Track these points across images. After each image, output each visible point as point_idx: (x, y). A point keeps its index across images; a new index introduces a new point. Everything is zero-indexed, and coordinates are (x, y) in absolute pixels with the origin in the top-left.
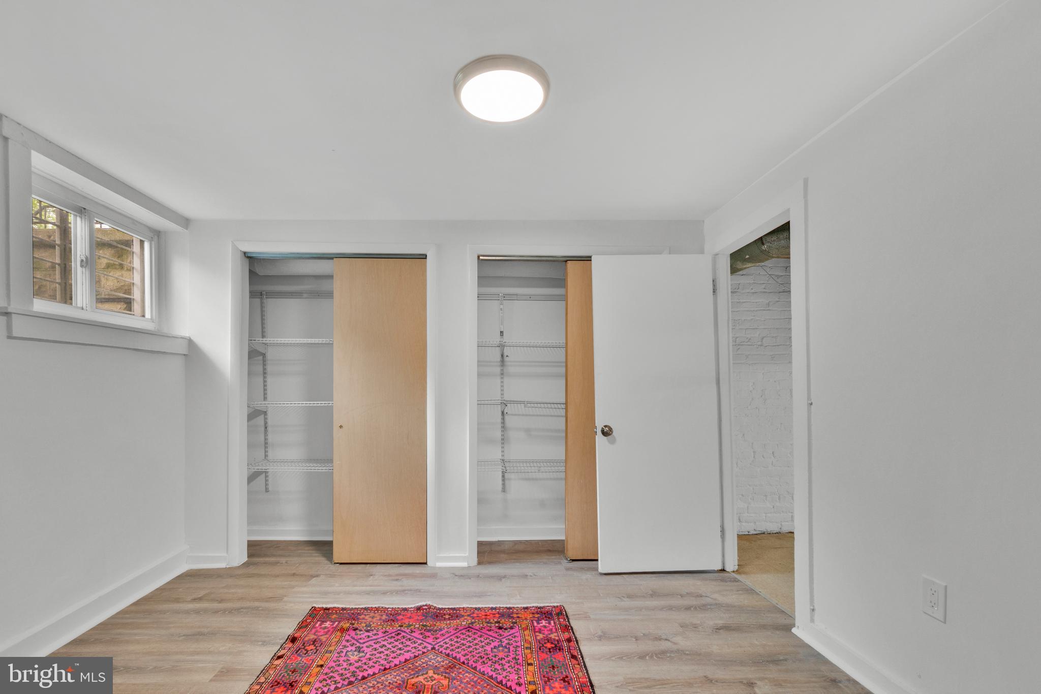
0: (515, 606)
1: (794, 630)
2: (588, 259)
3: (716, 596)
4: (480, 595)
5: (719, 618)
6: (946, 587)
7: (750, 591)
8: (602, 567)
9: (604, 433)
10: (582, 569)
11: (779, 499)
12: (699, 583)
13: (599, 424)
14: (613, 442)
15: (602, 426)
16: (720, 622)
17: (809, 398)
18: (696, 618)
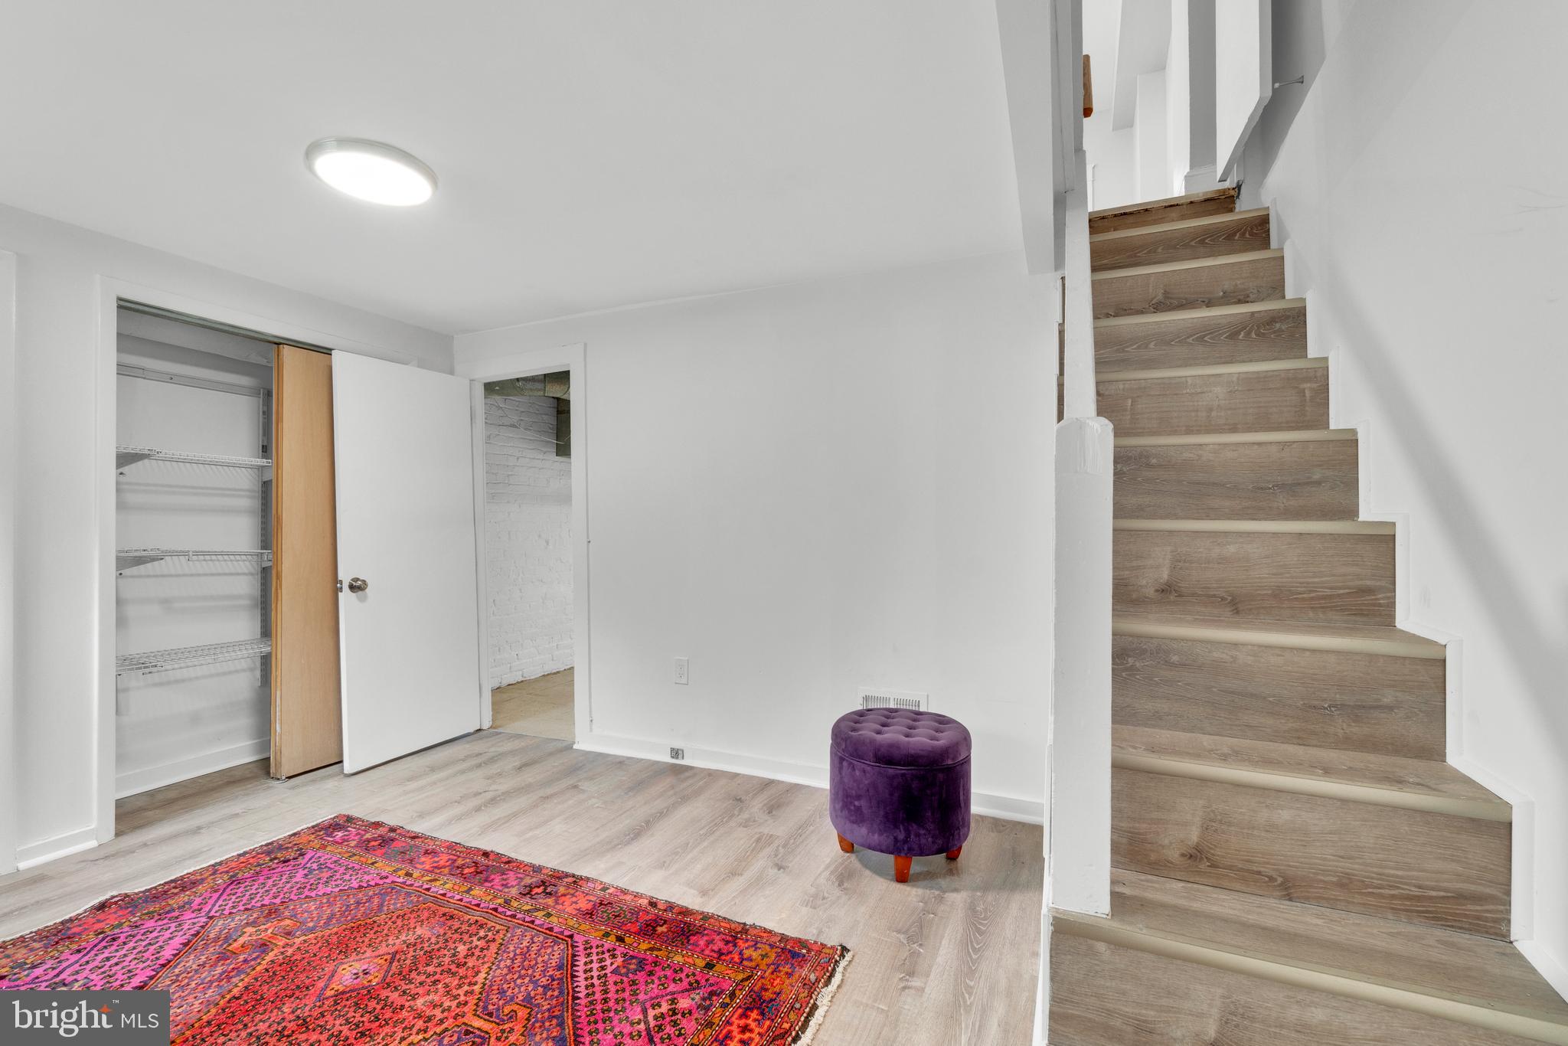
0: (274, 839)
1: (575, 747)
2: (327, 352)
3: (493, 749)
4: (193, 856)
5: (516, 762)
6: (688, 660)
7: (519, 736)
8: (348, 766)
9: (352, 588)
10: (314, 781)
11: (499, 651)
12: (467, 746)
13: (345, 575)
14: (363, 600)
15: (349, 580)
16: (517, 764)
17: (588, 538)
18: (494, 769)
